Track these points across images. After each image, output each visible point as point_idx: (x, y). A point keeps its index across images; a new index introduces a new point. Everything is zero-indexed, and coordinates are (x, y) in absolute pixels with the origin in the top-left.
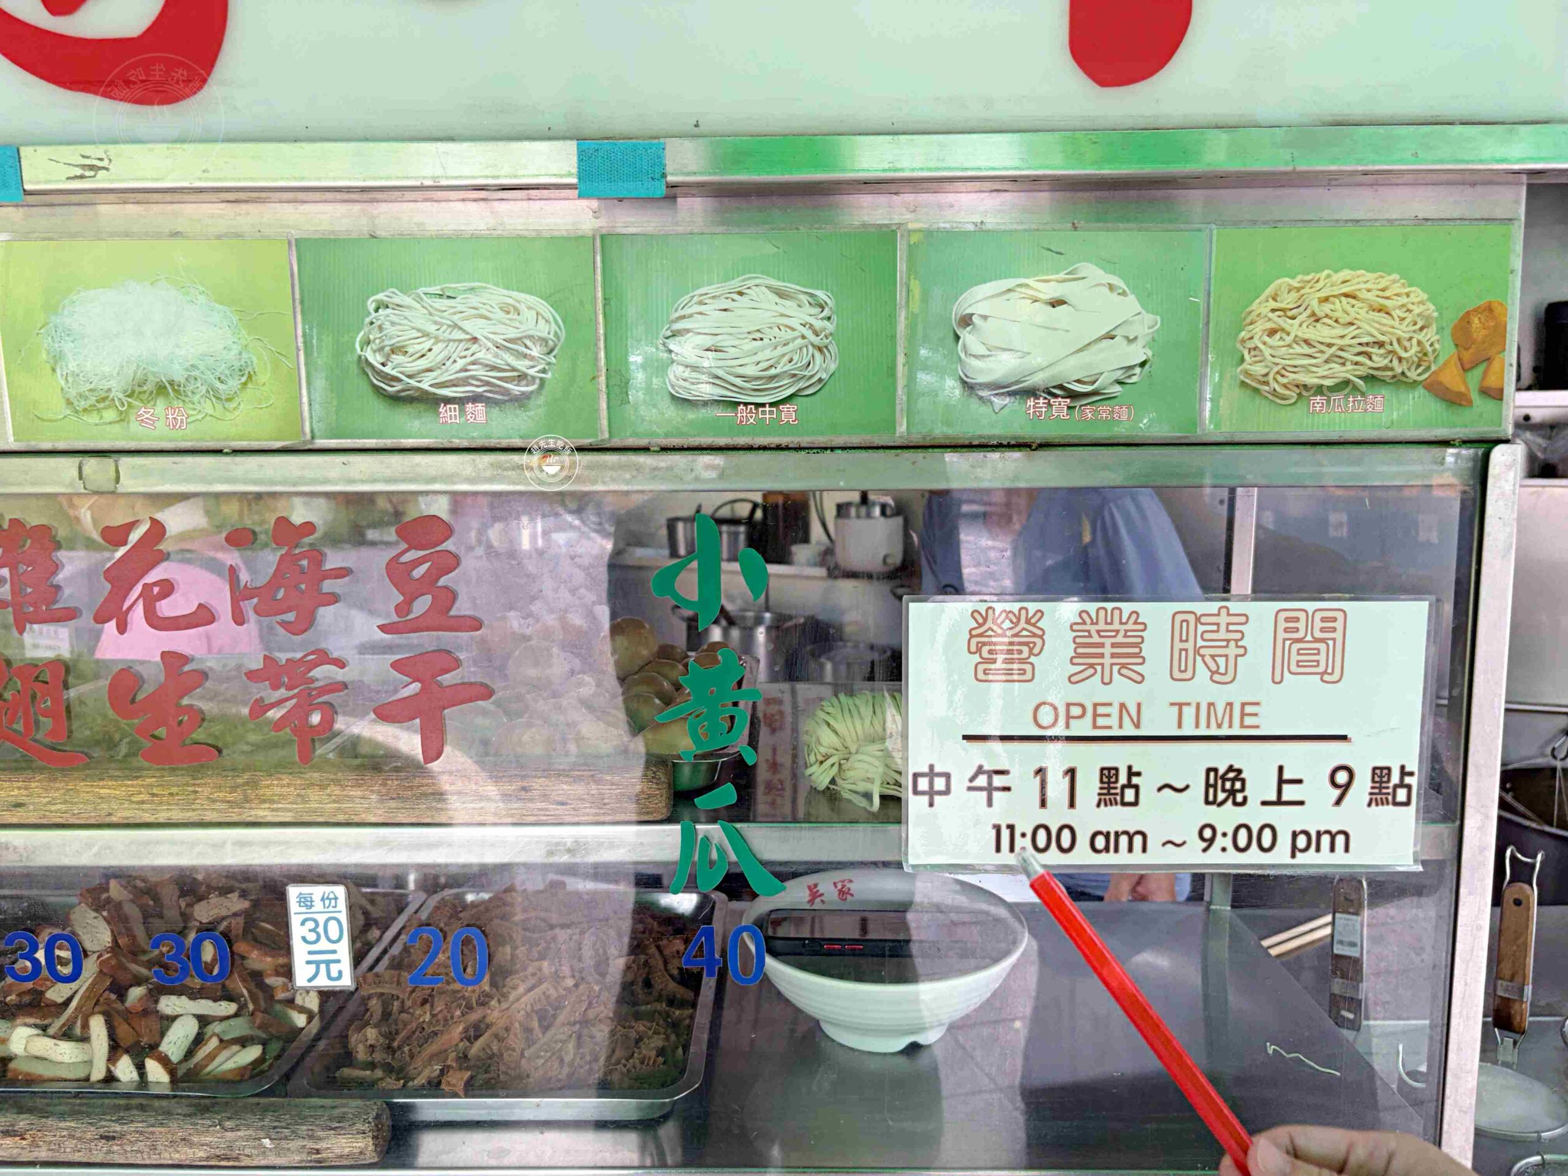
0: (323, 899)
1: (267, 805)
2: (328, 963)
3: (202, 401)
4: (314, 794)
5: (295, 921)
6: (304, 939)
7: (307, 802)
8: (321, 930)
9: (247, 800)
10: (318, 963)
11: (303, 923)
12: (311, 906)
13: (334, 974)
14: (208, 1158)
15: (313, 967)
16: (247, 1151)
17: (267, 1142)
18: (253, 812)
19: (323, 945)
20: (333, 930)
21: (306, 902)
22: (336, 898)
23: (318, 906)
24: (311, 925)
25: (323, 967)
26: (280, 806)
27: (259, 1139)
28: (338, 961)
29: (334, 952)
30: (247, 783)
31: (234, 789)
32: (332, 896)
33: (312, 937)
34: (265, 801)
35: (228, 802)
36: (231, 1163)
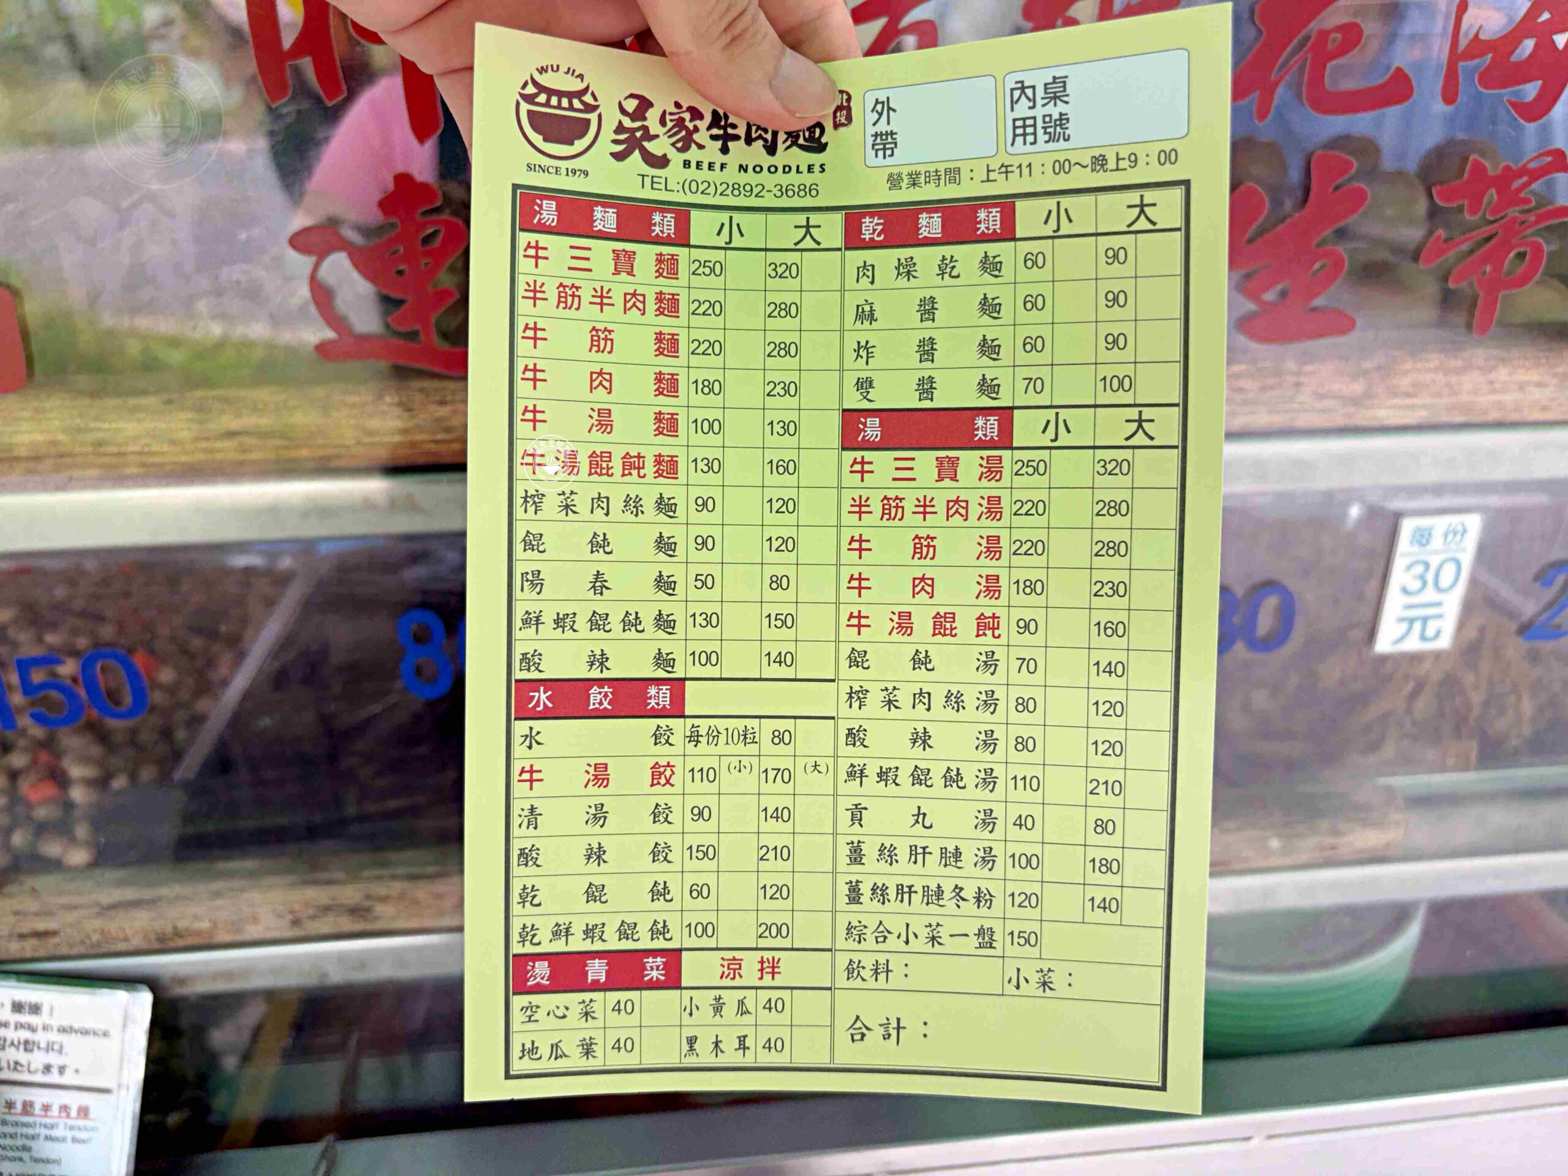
0: (1446, 535)
1: (1395, 401)
2: (1425, 620)
4: (1470, 381)
5: (1399, 564)
6: (1405, 591)
7: (1456, 394)
8: (1430, 577)
9: (1370, 394)
10: (1412, 621)
11: (1409, 568)
12: (1428, 542)
13: (1430, 632)
15: (1404, 626)
16: (1245, 854)
18: (1372, 412)
19: (1430, 595)
20: (1448, 574)
21: (1423, 538)
22: (1465, 531)
23: (1437, 542)
24: (1419, 569)
25: (1417, 626)
26: (1414, 401)
27: (1264, 839)
28: (1440, 616)
29: (1438, 604)
30: (1378, 368)
31: (1355, 377)
32: (1460, 528)
33: (1416, 585)
34: (1395, 395)
35: (1343, 397)
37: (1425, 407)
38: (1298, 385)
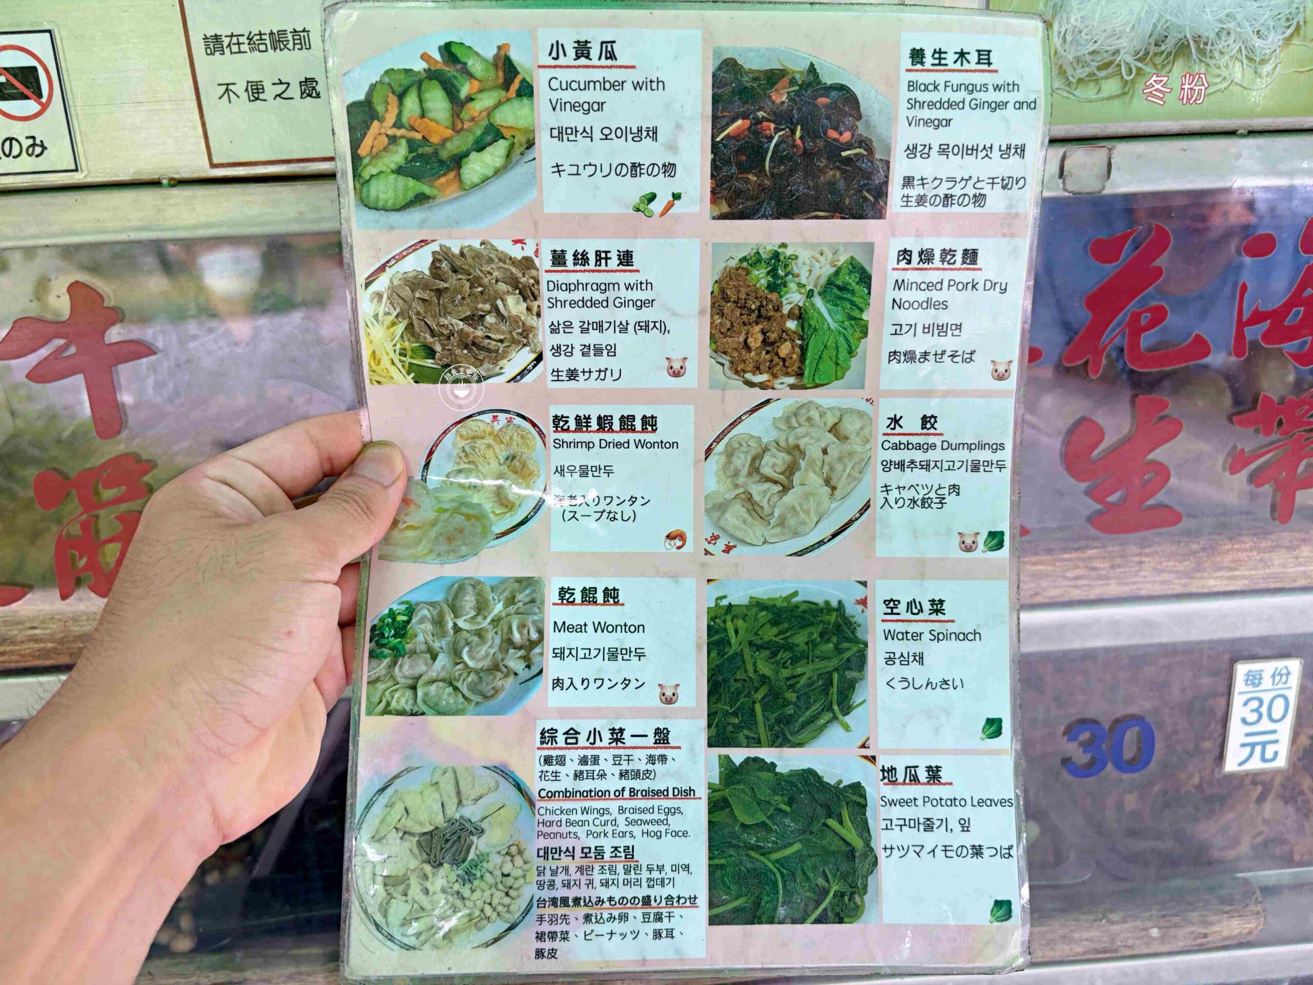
0: (1273, 676)
1: (1220, 574)
2: (1264, 744)
3: (1231, 65)
4: (1279, 557)
5: (1238, 700)
6: (1244, 721)
7: (1269, 567)
8: (1264, 710)
9: (1199, 568)
10: (1253, 745)
11: (1246, 704)
12: (1259, 684)
13: (1269, 754)
14: (1085, 953)
15: (1247, 750)
16: (1130, 942)
17: (1155, 932)
18: (1203, 582)
19: (1265, 725)
20: (1279, 705)
21: (1254, 679)
22: (1289, 674)
23: (1267, 683)
24: (1254, 704)
25: (1258, 749)
26: (1237, 573)
27: (1145, 929)
28: (1276, 742)
29: (1274, 732)
30: (1204, 549)
31: (1185, 557)
32: (1284, 671)
33: (1253, 717)
34: (1220, 569)
35: (1177, 572)
36: (1108, 955)
37: (1245, 578)
38: (1141, 563)
